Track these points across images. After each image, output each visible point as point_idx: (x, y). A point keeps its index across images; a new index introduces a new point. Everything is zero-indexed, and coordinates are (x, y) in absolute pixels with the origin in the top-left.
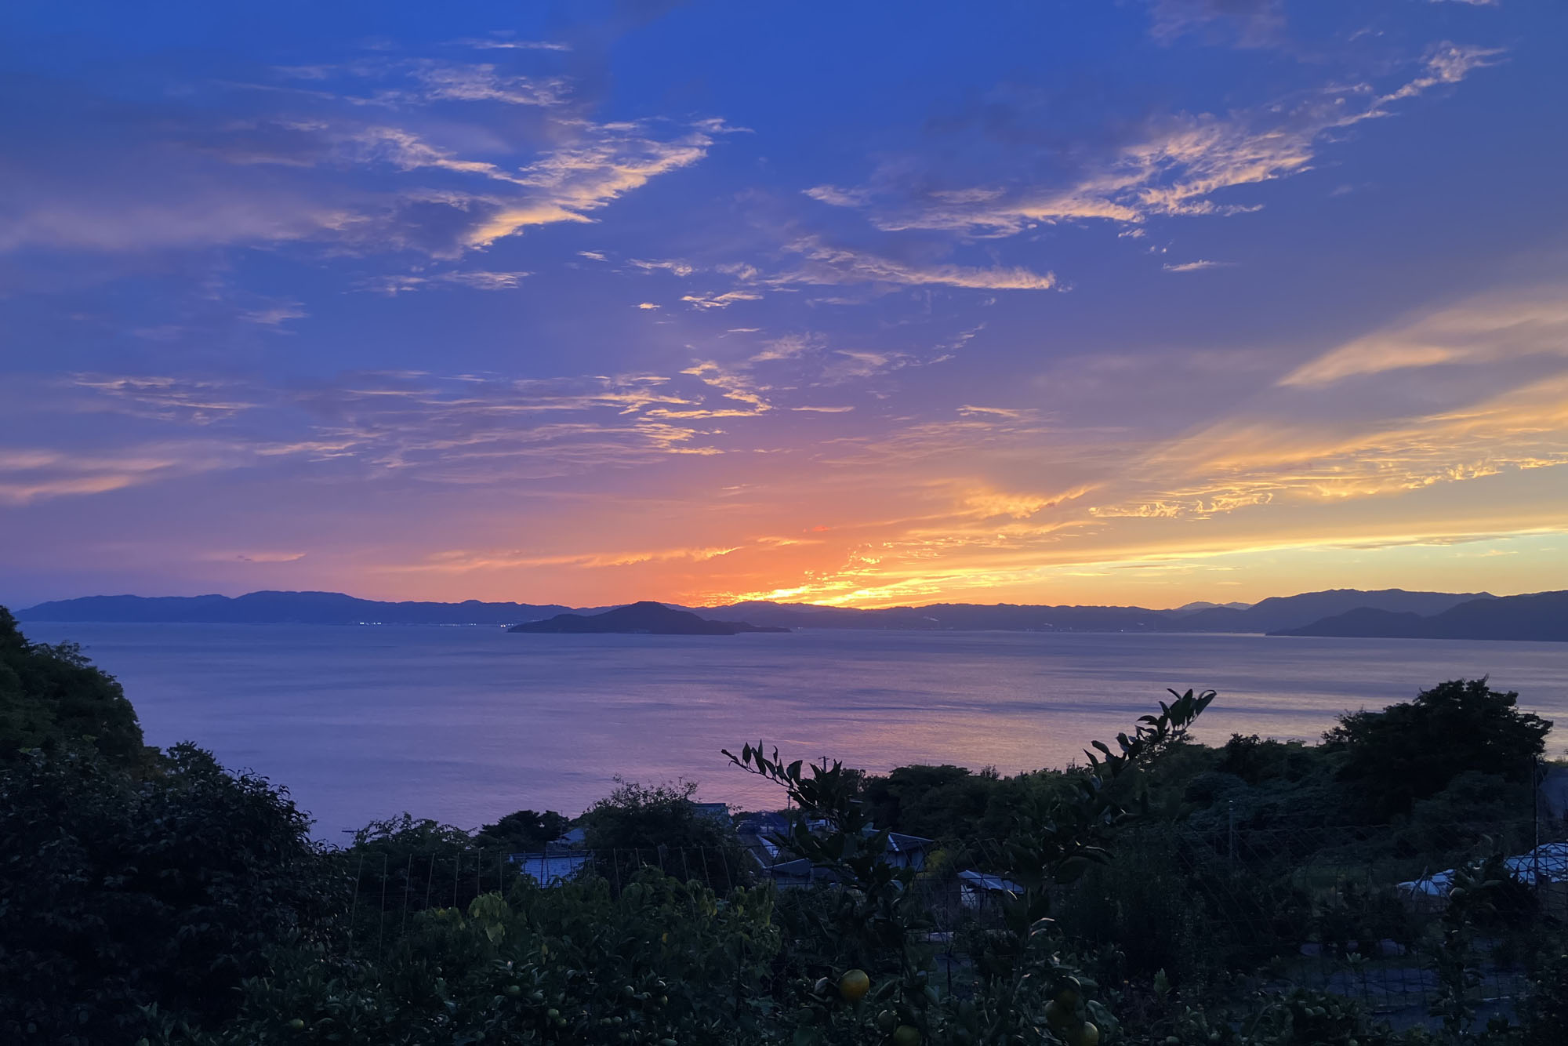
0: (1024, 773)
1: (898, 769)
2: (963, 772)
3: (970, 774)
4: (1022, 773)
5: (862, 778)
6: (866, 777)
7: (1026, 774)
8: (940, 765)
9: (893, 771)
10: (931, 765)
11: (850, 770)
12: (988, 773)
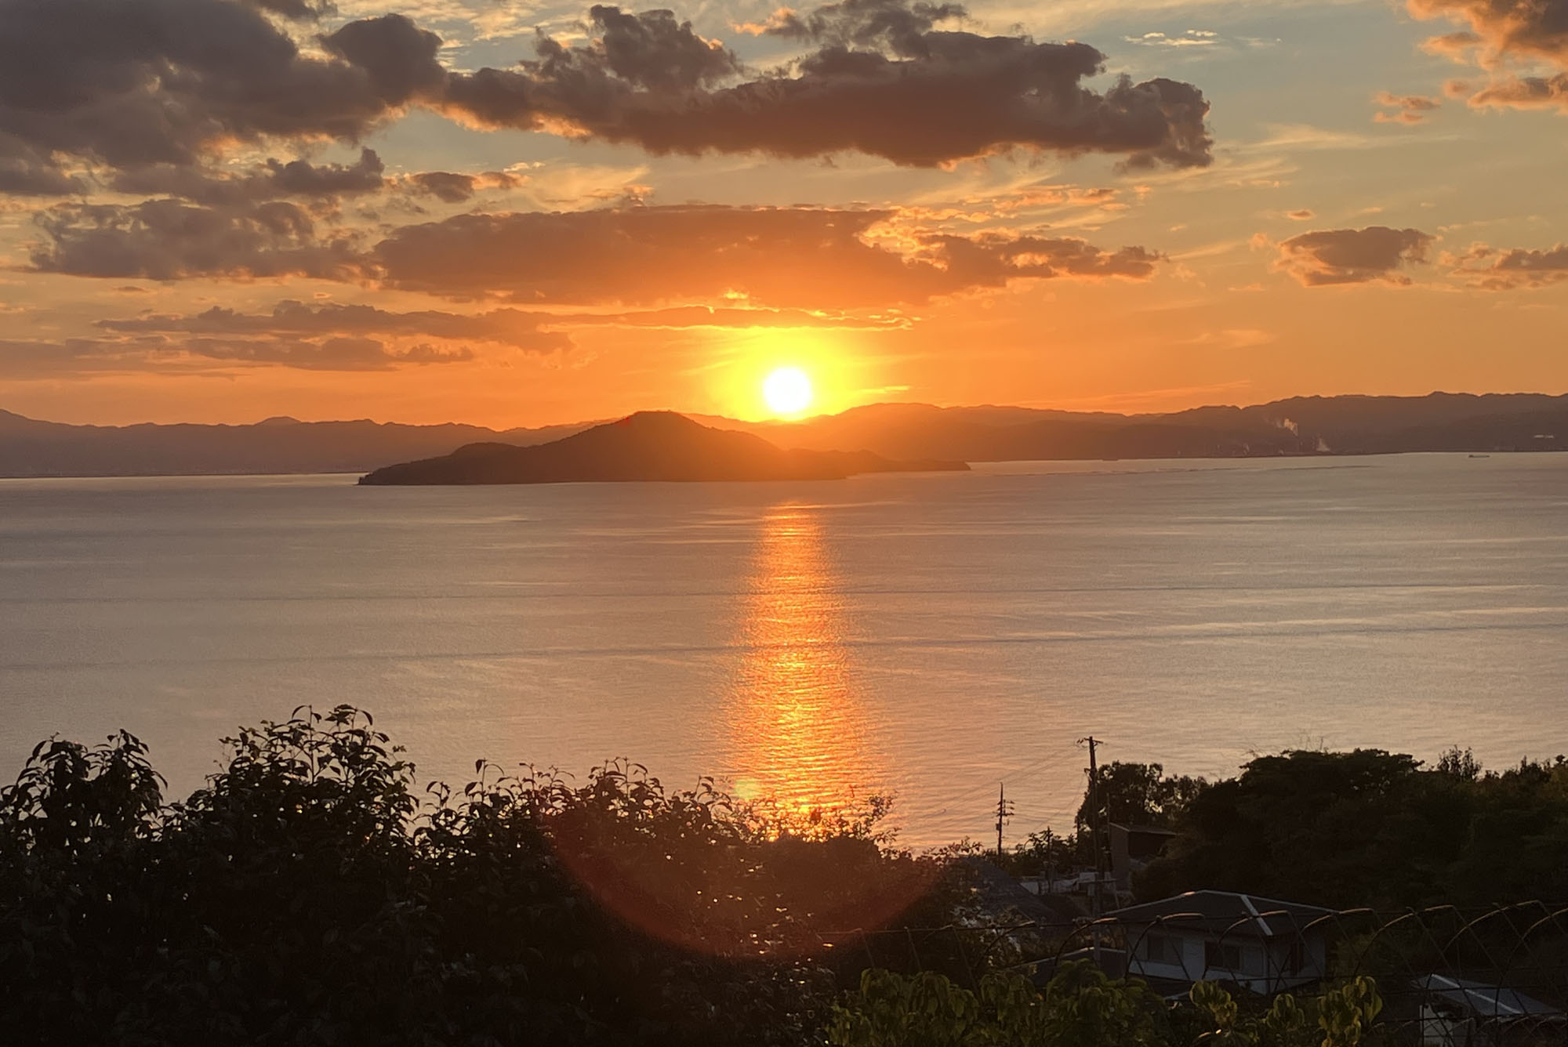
0: (1528, 763)
1: (1259, 761)
2: (1404, 762)
3: (1419, 769)
4: (1524, 763)
5: (1154, 783)
6: (1162, 780)
7: (1534, 765)
8: (1351, 750)
9: (1248, 765)
10: (1330, 752)
11: (1128, 765)
12: (1456, 764)
